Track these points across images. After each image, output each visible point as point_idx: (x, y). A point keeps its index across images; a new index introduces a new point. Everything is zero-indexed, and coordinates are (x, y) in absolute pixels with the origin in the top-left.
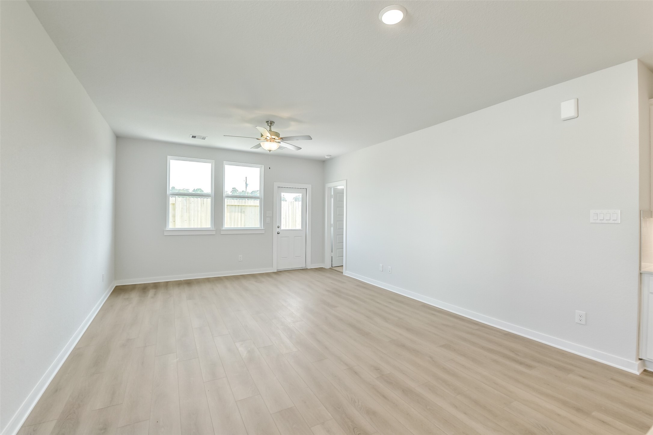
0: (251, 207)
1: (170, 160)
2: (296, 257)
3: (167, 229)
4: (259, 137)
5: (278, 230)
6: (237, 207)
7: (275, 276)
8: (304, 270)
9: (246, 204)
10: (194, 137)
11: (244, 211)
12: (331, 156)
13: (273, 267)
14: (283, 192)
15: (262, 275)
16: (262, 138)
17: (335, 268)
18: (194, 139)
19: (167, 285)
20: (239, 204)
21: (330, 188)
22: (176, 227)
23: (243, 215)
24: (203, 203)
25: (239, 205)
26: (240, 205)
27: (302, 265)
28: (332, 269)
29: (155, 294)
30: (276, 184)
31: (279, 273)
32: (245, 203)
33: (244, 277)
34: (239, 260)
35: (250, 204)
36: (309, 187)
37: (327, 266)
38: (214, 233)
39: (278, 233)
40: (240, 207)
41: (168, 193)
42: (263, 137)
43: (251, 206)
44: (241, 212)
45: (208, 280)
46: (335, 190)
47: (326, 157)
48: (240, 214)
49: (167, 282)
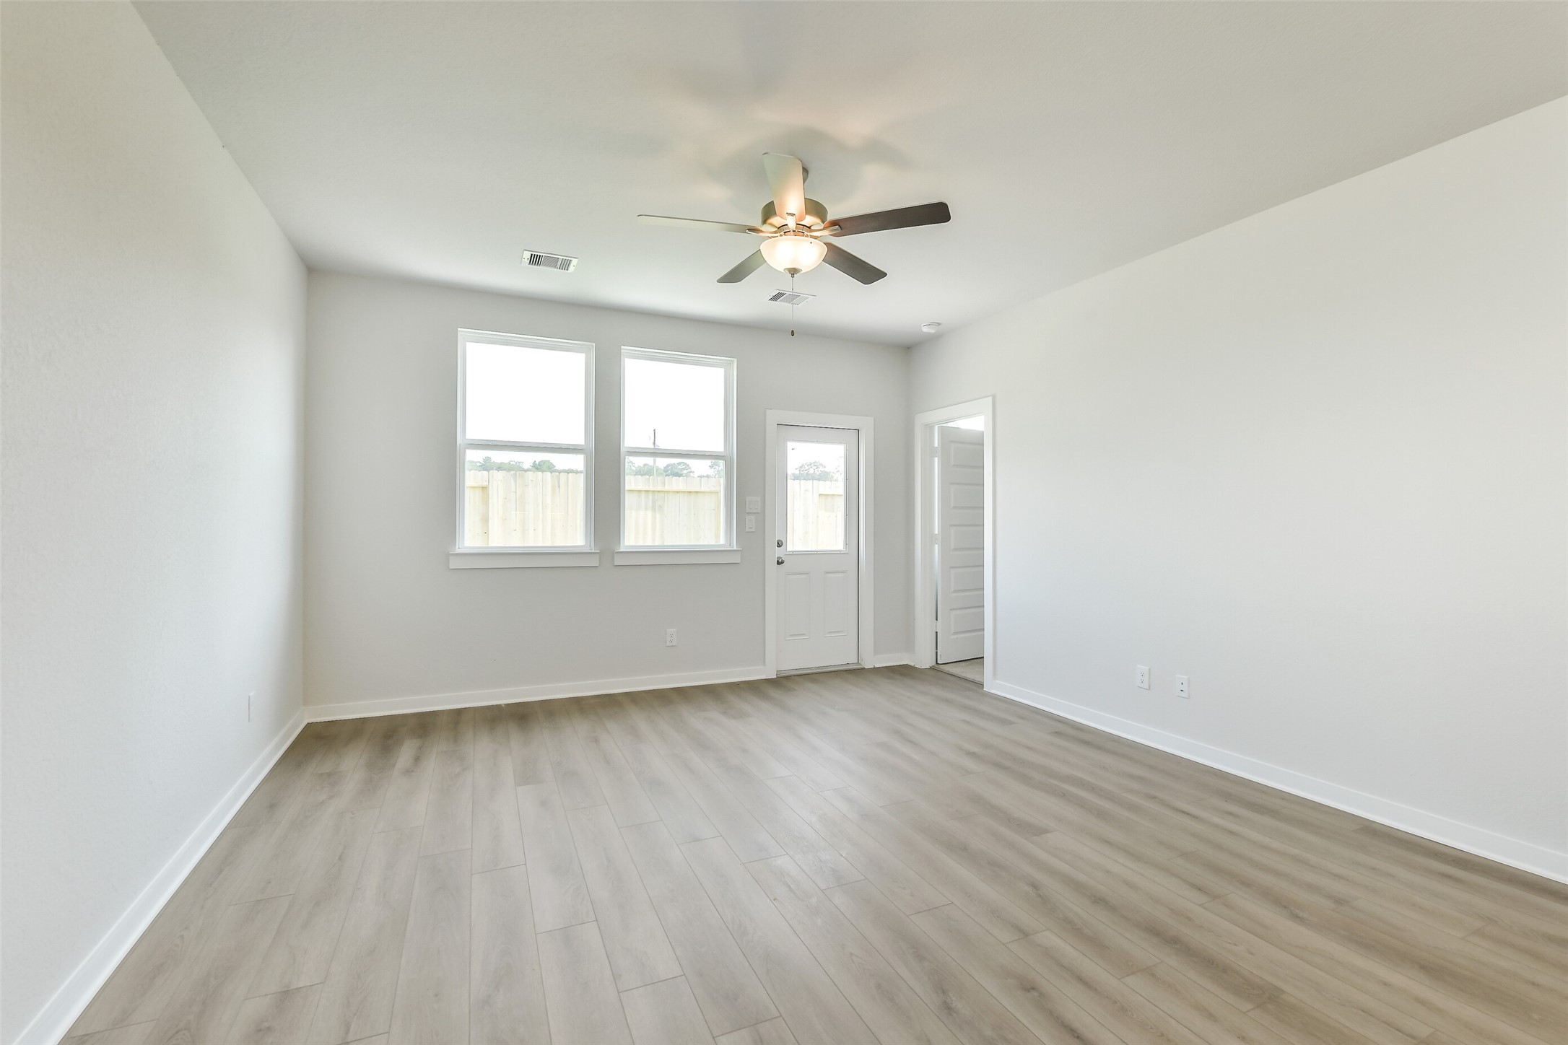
0: (678, 495)
1: (468, 343)
2: (829, 632)
3: (458, 551)
4: (756, 222)
5: (779, 552)
6: (643, 495)
7: (774, 693)
8: (855, 673)
9: (667, 488)
10: (535, 260)
11: (660, 507)
12: (939, 324)
13: (764, 663)
14: (794, 440)
15: (735, 687)
16: (765, 228)
17: (948, 668)
18: (535, 266)
19: (457, 720)
20: (647, 488)
21: (929, 428)
22: (491, 545)
23: (658, 516)
24: (557, 486)
25: (648, 491)
26: (651, 488)
27: (845, 658)
28: (937, 673)
29: (417, 759)
30: (773, 417)
31: (783, 682)
32: (664, 483)
33: (683, 694)
34: (668, 644)
35: (675, 488)
36: (867, 425)
37: (924, 660)
38: (595, 562)
39: (779, 563)
40: (651, 494)
41: (459, 440)
42: (771, 225)
43: (678, 492)
44: (654, 509)
45: (580, 706)
46: (945, 432)
47: (925, 330)
48: (650, 513)
49: (459, 712)
